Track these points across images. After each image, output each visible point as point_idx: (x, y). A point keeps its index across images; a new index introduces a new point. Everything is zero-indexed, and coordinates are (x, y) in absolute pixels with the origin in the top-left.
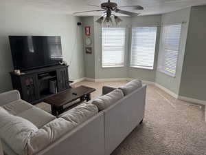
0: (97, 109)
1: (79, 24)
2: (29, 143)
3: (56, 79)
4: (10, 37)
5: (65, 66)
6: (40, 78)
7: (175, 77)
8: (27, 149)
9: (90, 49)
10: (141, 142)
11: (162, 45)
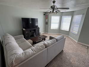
0: (45, 47)
1: (44, 15)
2: (14, 61)
3: (35, 32)
4: (22, 18)
5: (39, 28)
6: (30, 31)
7: (77, 35)
8: (12, 63)
9: (47, 23)
10: (61, 58)
11: (73, 23)
